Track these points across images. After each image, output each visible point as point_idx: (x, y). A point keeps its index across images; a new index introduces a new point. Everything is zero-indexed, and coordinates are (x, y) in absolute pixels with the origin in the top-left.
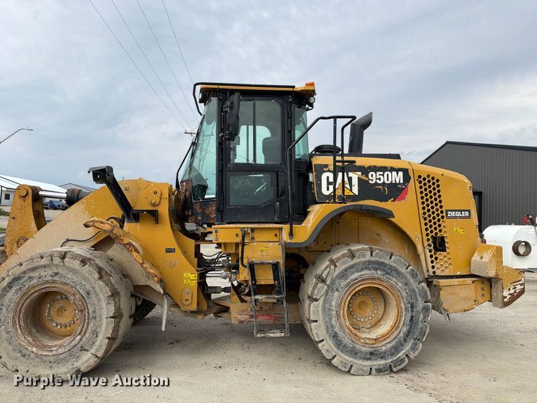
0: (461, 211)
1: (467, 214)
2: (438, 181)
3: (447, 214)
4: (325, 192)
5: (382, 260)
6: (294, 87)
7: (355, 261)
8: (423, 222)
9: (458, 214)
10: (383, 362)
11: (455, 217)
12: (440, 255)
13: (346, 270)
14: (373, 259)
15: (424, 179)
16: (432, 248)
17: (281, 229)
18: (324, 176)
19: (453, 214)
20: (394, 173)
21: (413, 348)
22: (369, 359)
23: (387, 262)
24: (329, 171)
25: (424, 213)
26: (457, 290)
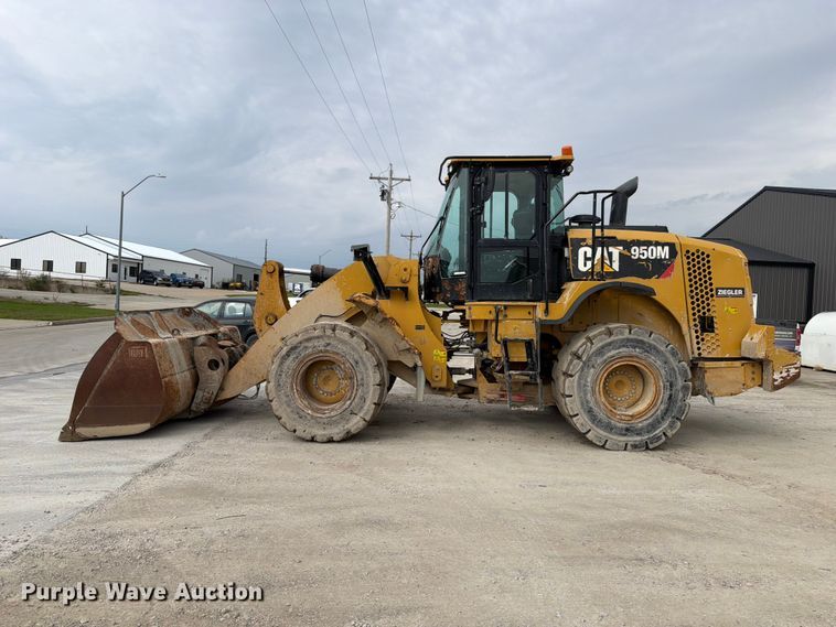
0: (734, 289)
1: (740, 292)
2: (708, 256)
3: (717, 292)
4: (582, 268)
5: (640, 338)
6: (550, 157)
7: (612, 338)
8: (690, 300)
9: (730, 292)
10: (639, 438)
11: (726, 296)
12: (708, 336)
13: (603, 347)
14: (631, 337)
15: (693, 254)
16: (698, 328)
17: (535, 306)
18: (581, 251)
19: (724, 292)
20: (659, 248)
21: (671, 426)
22: (625, 435)
23: (645, 340)
24: (587, 245)
25: (692, 291)
26: (724, 372)
